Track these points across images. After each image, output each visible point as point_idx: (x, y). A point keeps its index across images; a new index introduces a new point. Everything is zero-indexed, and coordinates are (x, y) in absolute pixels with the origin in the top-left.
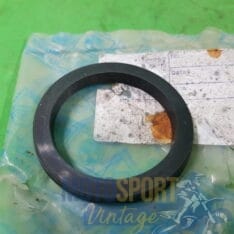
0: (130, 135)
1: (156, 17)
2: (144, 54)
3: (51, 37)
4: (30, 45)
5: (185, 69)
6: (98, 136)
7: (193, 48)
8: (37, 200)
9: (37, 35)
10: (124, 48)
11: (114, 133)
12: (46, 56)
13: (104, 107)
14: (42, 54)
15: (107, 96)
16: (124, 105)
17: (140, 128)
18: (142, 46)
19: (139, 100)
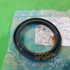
0: (46, 43)
1: (52, 6)
2: (50, 18)
3: (22, 12)
4: (15, 14)
5: (62, 23)
6: (36, 43)
7: (65, 16)
8: (18, 62)
9: (17, 11)
10: (44, 15)
11: (41, 42)
12: (20, 18)
13: (38, 34)
14: (19, 17)
15: (39, 30)
16: (44, 33)
17: (48, 41)
18: (49, 15)
19: (48, 32)
